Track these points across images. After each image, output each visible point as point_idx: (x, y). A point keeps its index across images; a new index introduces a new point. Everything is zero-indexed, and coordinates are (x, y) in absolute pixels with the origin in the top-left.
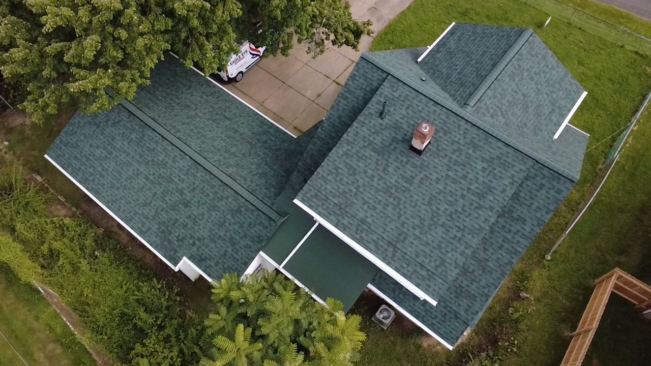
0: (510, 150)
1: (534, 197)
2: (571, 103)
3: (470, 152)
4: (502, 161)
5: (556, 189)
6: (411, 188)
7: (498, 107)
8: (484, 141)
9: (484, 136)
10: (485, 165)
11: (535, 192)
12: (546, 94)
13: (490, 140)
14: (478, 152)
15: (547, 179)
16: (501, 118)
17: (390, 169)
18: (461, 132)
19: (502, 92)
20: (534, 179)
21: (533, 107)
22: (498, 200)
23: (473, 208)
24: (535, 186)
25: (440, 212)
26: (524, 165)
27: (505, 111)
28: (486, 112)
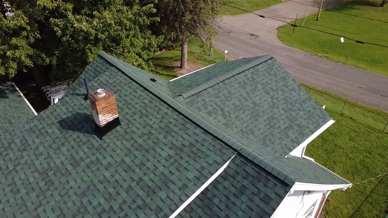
0: (208, 138)
1: (231, 206)
2: (315, 125)
3: (161, 137)
4: (194, 149)
5: (262, 195)
6: (73, 172)
7: (219, 107)
8: (181, 127)
9: (183, 122)
10: (172, 153)
11: (232, 198)
12: (283, 109)
13: (188, 126)
14: (169, 138)
15: (251, 179)
16: (220, 118)
17: (64, 149)
18: (159, 116)
19: (227, 95)
20: (234, 178)
21: (265, 118)
22: (172, 200)
23: (134, 206)
24: (235, 189)
25: (90, 208)
26: (220, 156)
27: (228, 112)
28: (201, 107)
